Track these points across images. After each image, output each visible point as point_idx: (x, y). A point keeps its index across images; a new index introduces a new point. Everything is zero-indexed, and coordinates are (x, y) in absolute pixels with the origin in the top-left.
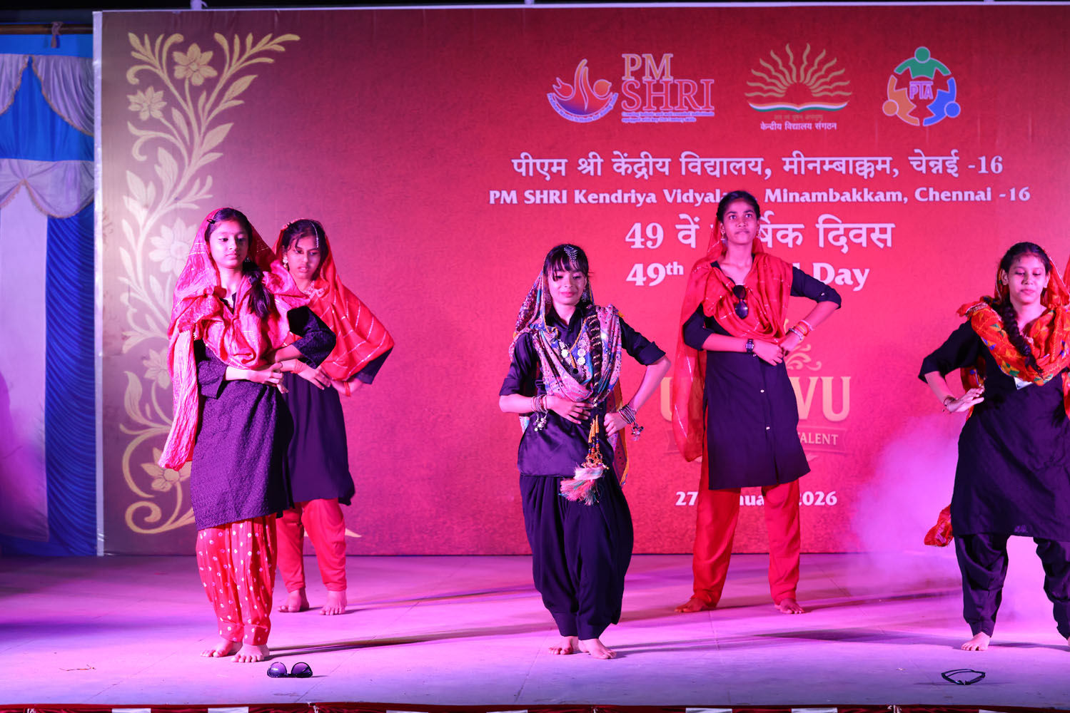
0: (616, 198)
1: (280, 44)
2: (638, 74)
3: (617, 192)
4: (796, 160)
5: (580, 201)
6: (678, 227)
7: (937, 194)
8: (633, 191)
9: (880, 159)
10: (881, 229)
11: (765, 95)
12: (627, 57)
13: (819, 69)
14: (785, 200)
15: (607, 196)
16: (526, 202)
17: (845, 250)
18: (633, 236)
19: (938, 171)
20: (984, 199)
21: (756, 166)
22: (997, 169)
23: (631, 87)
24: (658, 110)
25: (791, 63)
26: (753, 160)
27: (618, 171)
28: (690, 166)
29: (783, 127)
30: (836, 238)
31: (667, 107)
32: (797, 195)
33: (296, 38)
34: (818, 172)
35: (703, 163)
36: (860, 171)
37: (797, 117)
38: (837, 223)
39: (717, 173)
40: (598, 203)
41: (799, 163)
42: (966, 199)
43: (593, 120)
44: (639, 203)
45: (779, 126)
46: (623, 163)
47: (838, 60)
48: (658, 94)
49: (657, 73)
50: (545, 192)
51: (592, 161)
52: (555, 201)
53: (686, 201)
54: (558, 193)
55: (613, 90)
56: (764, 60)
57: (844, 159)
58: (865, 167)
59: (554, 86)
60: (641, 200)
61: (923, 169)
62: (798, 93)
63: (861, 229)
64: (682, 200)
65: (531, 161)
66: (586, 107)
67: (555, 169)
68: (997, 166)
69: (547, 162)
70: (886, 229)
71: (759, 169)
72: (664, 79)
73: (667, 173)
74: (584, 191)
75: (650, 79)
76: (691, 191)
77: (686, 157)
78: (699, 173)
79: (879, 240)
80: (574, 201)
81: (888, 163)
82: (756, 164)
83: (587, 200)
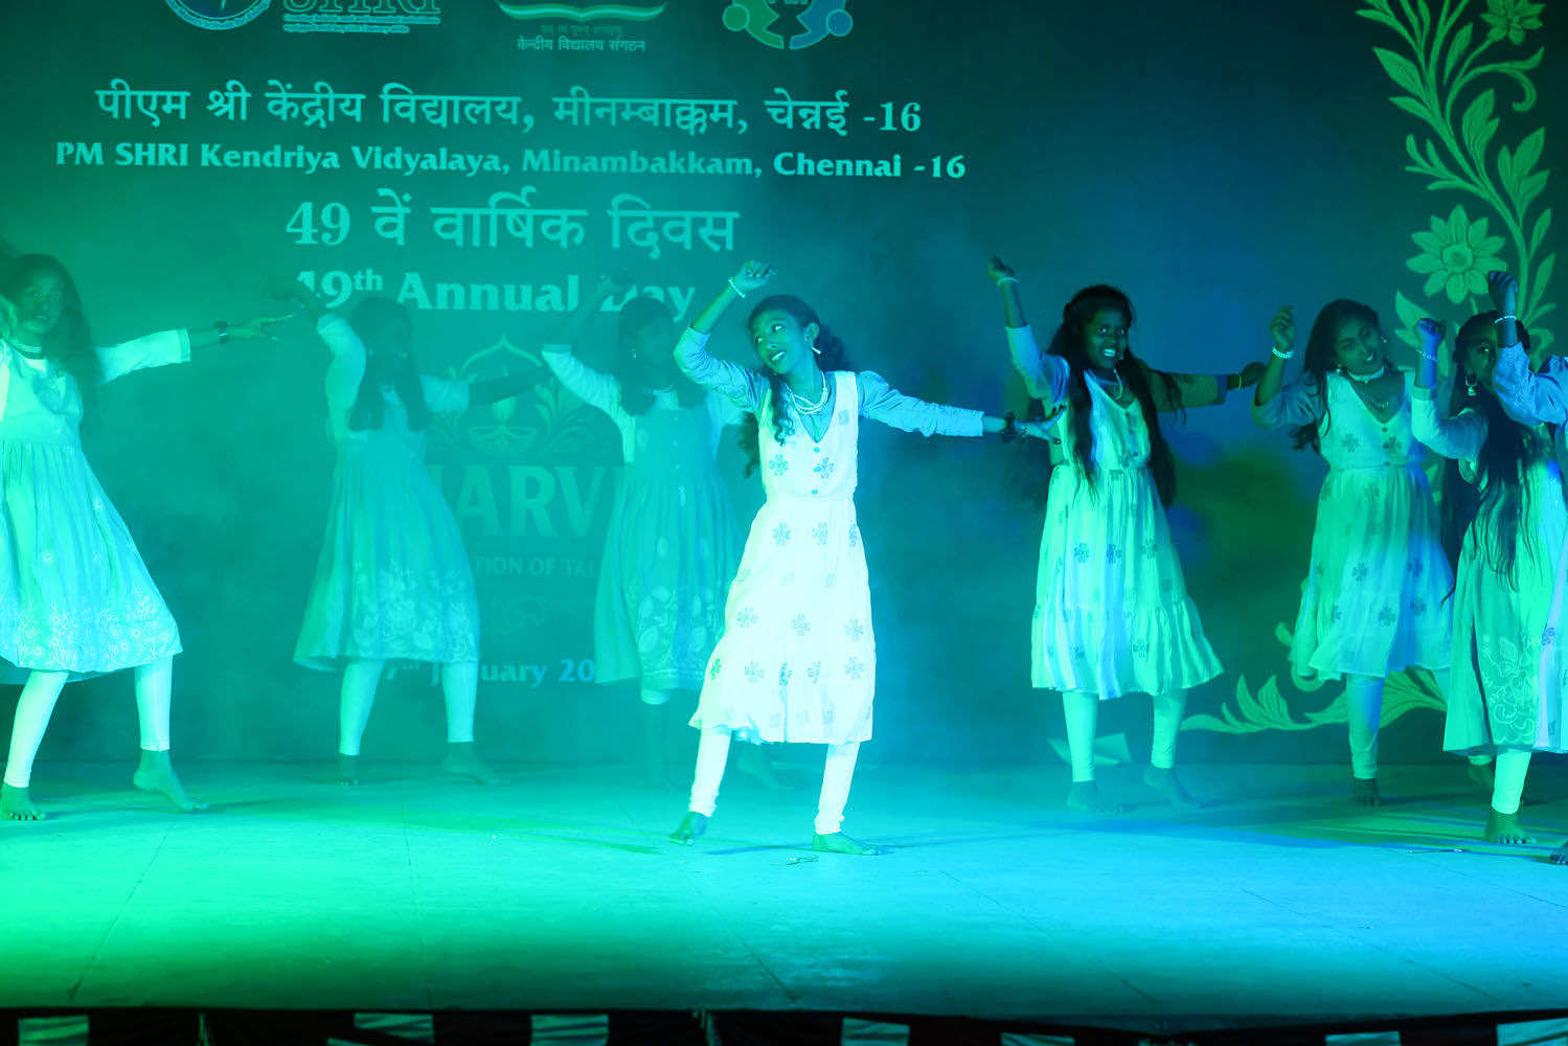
0: (272, 159)
3: (272, 149)
4: (575, 101)
5: (210, 162)
7: (811, 163)
8: (300, 148)
9: (716, 103)
10: (714, 219)
14: (557, 168)
15: (256, 155)
16: (119, 163)
17: (655, 254)
18: (298, 224)
19: (813, 124)
20: (889, 174)
21: (508, 110)
22: (911, 124)
24: (345, 13)
26: (504, 100)
27: (276, 113)
28: (397, 107)
29: (556, 44)
30: (641, 234)
31: (360, 7)
32: (577, 160)
34: (613, 122)
35: (419, 103)
36: (684, 123)
37: (579, 29)
38: (644, 208)
39: (443, 120)
40: (241, 167)
41: (581, 106)
42: (859, 172)
43: (234, 25)
44: (310, 168)
45: (549, 44)
46: (285, 100)
50: (152, 146)
51: (232, 96)
52: (167, 162)
53: (390, 166)
54: (172, 149)
57: (657, 102)
58: (691, 115)
60: (314, 163)
61: (789, 121)
63: (682, 219)
64: (383, 165)
65: (128, 93)
66: (223, 5)
67: (168, 108)
68: (911, 120)
69: (154, 95)
70: (724, 220)
71: (513, 116)
73: (358, 119)
74: (217, 147)
76: (399, 150)
77: (392, 92)
78: (413, 120)
79: (712, 238)
80: (200, 162)
81: (730, 109)
82: (508, 106)
83: (222, 161)
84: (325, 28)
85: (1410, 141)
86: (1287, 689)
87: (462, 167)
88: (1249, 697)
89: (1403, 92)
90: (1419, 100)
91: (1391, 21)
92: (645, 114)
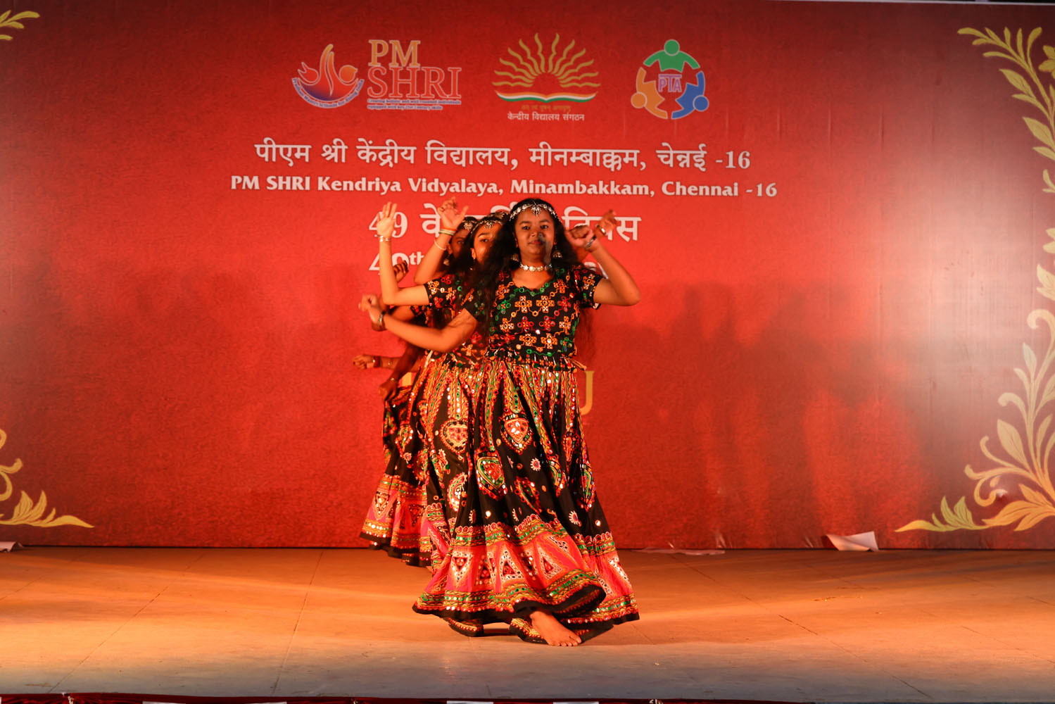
0: (360, 186)
1: (18, 21)
2: (385, 61)
4: (543, 151)
5: (323, 188)
6: (423, 216)
7: (684, 188)
8: (378, 179)
9: (627, 152)
10: (626, 221)
11: (512, 85)
12: (374, 43)
13: (568, 60)
14: (531, 191)
15: (351, 183)
16: (268, 188)
19: (685, 164)
20: (731, 194)
21: (502, 156)
22: (744, 163)
23: (377, 73)
24: (404, 98)
25: (539, 53)
26: (500, 150)
27: (363, 158)
28: (436, 155)
29: (531, 117)
31: (413, 94)
32: (543, 186)
33: (35, 15)
34: (565, 164)
35: (449, 152)
36: (608, 164)
37: (545, 107)
38: (584, 215)
39: (463, 163)
40: (342, 191)
41: (546, 154)
42: (713, 193)
43: (338, 106)
45: (527, 116)
47: (587, 51)
48: (404, 81)
49: (404, 60)
50: (288, 178)
51: (336, 148)
52: (297, 187)
53: (431, 190)
54: (301, 180)
55: (359, 76)
56: (513, 50)
57: (591, 151)
58: (612, 159)
59: (299, 70)
60: (385, 188)
61: (671, 162)
62: (546, 83)
65: (274, 146)
66: (331, 93)
67: (298, 155)
68: (744, 161)
69: (290, 147)
70: (632, 222)
71: (505, 160)
72: (411, 66)
73: (412, 162)
74: (327, 178)
75: (397, 66)
76: (436, 180)
77: (432, 145)
79: (625, 233)
81: (635, 156)
82: (502, 154)
83: (330, 187)
84: (393, 107)
85: (1046, 174)
86: (971, 505)
87: (475, 191)
88: (948, 510)
89: (1041, 144)
90: (1050, 148)
91: (1034, 100)
92: (584, 159)
